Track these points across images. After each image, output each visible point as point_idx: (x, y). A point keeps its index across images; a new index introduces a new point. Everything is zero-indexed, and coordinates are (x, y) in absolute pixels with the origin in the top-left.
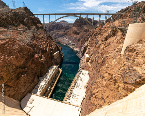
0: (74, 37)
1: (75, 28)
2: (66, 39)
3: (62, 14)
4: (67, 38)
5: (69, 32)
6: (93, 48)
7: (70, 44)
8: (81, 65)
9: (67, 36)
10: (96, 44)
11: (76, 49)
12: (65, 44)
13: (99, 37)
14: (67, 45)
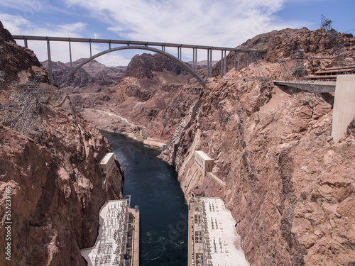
0: (135, 107)
1: (132, 81)
2: (110, 114)
3: (110, 42)
4: (112, 111)
5: (115, 92)
6: (216, 133)
7: (128, 128)
8: (191, 187)
9: (111, 105)
10: (226, 123)
11: (150, 142)
12: (109, 130)
13: (228, 103)
14: (118, 132)
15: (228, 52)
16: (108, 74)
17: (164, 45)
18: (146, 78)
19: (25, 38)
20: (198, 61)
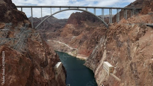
0: (72, 39)
1: (71, 26)
2: (60, 43)
3: (60, 7)
4: (60, 41)
5: (62, 31)
6: (115, 52)
7: (69, 49)
8: (101, 81)
9: (60, 38)
10: (120, 47)
13: (121, 36)
14: (63, 51)
15: (120, 10)
16: (59, 23)
17: (86, 8)
18: (77, 24)
19: (21, 7)
20: (104, 15)
